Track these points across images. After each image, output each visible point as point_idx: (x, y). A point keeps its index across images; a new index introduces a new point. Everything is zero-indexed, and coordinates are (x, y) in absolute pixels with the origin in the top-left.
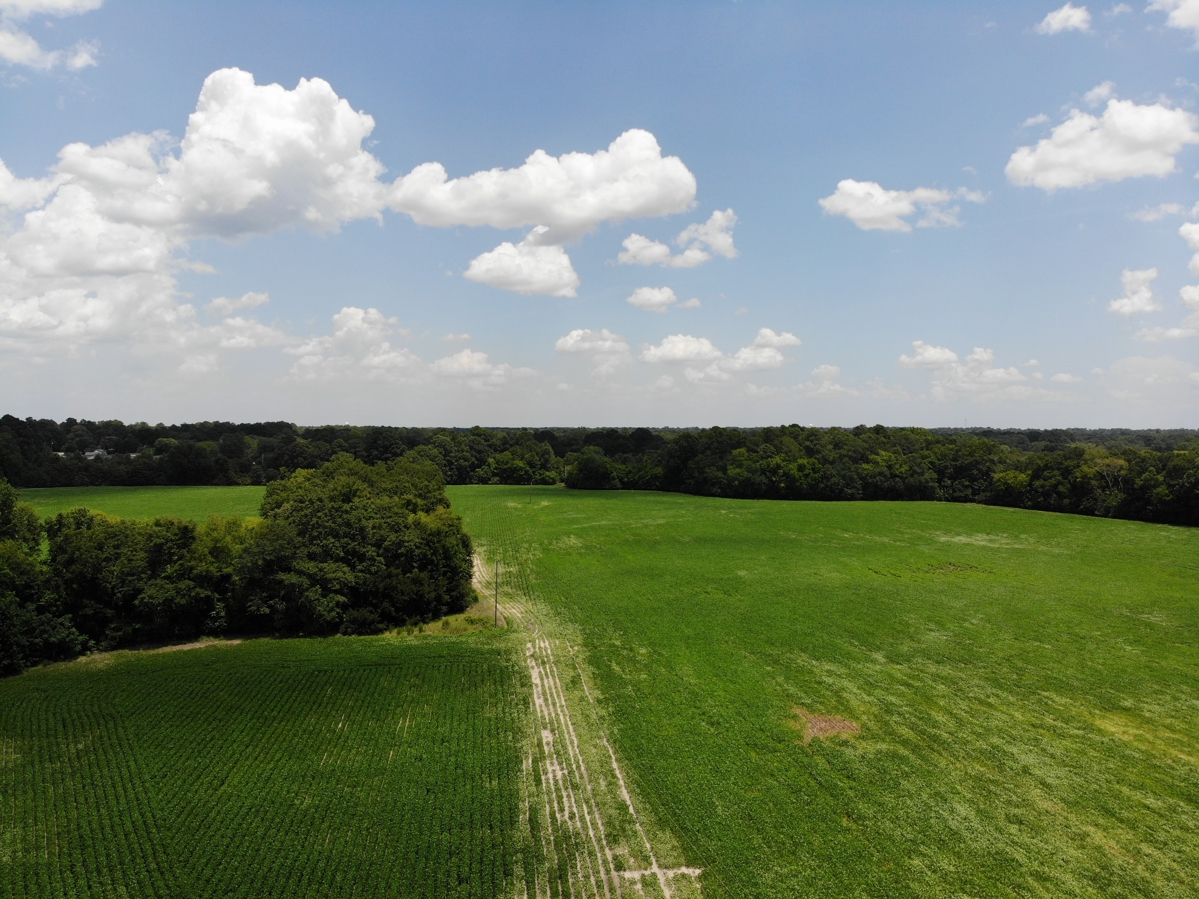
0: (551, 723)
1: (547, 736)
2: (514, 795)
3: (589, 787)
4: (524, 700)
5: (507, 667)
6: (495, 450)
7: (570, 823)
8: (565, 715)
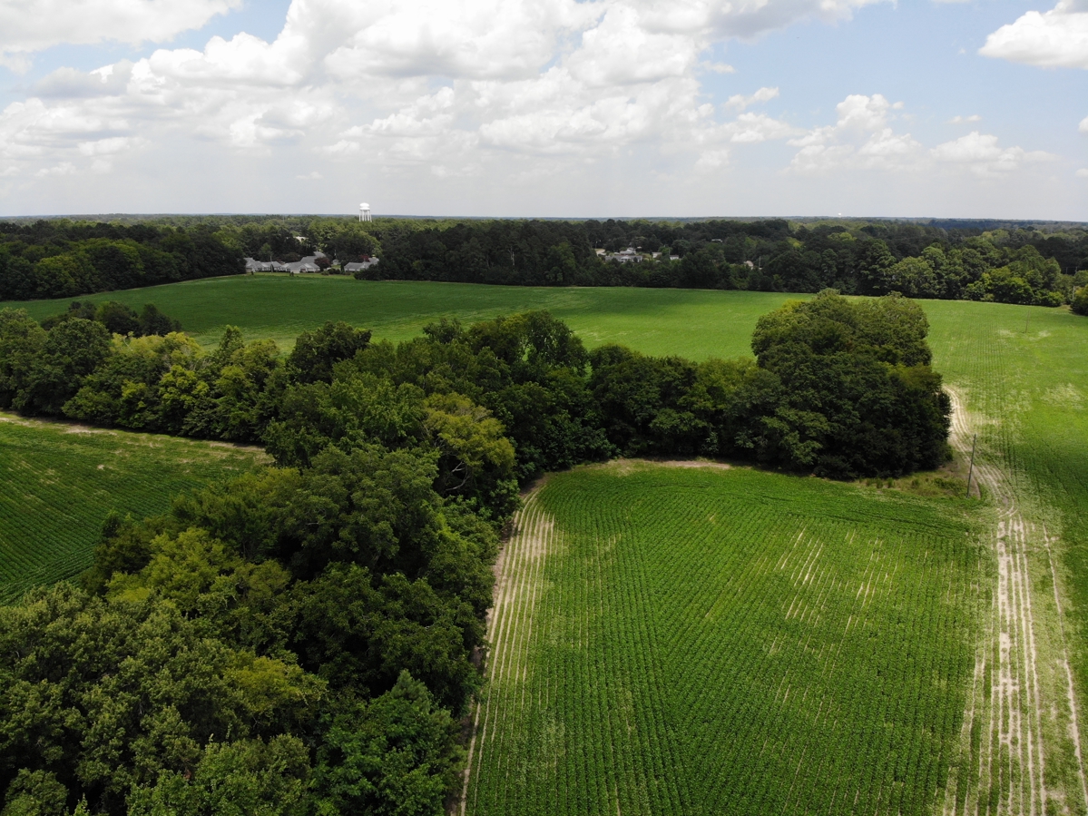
0: (1011, 626)
1: (1004, 641)
2: (959, 702)
3: (1038, 712)
4: (987, 592)
5: (973, 549)
6: (992, 264)
7: (1010, 747)
8: (1027, 621)
